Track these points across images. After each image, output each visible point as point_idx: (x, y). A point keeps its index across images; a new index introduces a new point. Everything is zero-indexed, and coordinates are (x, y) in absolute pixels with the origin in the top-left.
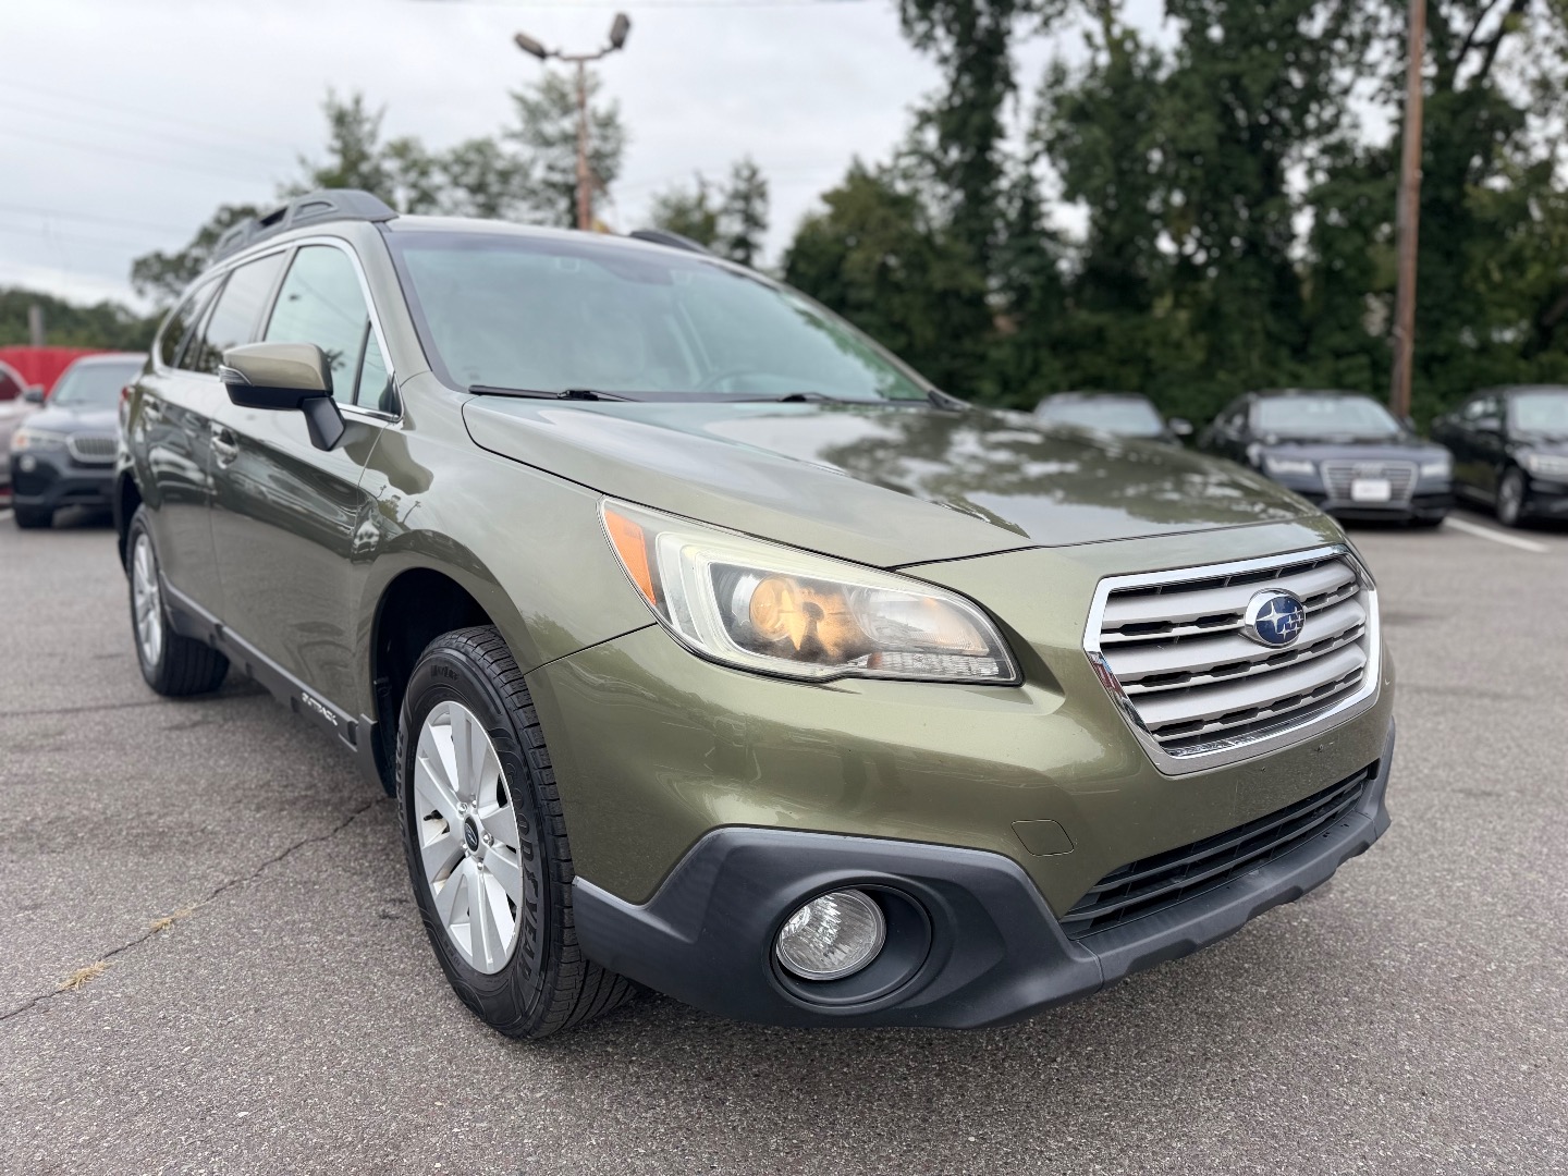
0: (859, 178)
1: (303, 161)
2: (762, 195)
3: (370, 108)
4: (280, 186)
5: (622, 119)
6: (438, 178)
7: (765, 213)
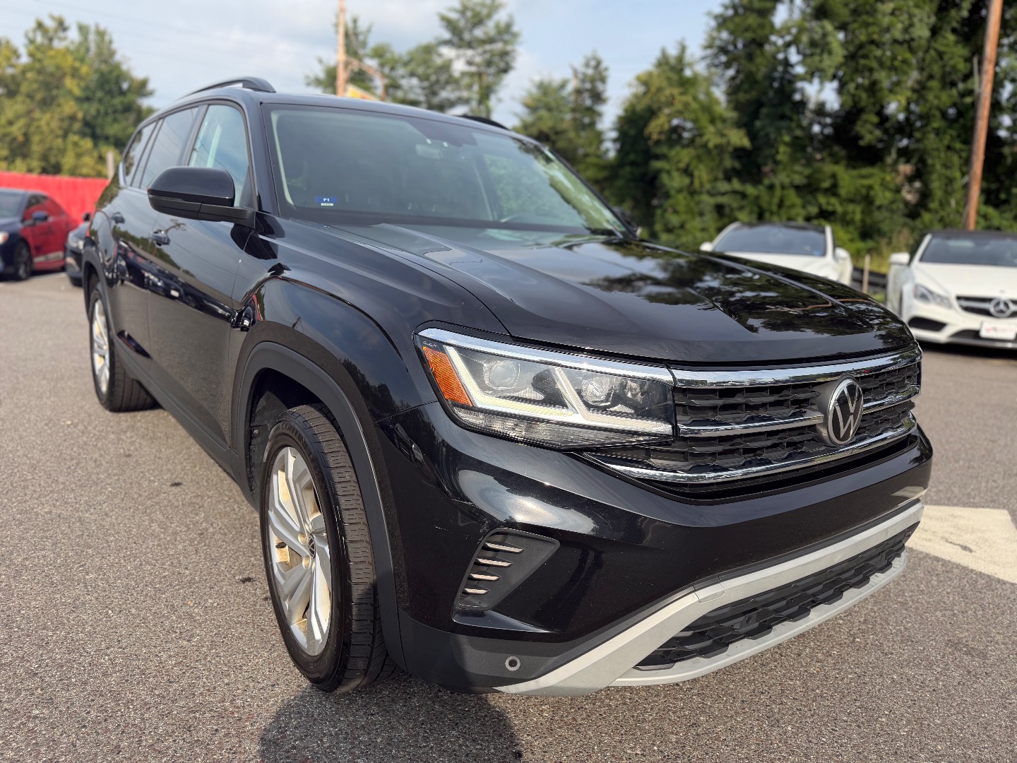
0: (663, 62)
1: (320, 61)
2: (603, 80)
3: (362, 26)
4: (307, 77)
5: (515, 29)
6: (401, 71)
7: (603, 92)
